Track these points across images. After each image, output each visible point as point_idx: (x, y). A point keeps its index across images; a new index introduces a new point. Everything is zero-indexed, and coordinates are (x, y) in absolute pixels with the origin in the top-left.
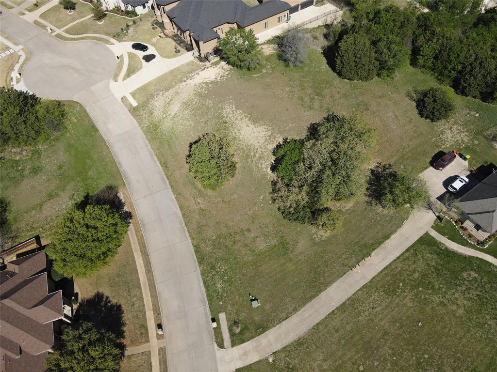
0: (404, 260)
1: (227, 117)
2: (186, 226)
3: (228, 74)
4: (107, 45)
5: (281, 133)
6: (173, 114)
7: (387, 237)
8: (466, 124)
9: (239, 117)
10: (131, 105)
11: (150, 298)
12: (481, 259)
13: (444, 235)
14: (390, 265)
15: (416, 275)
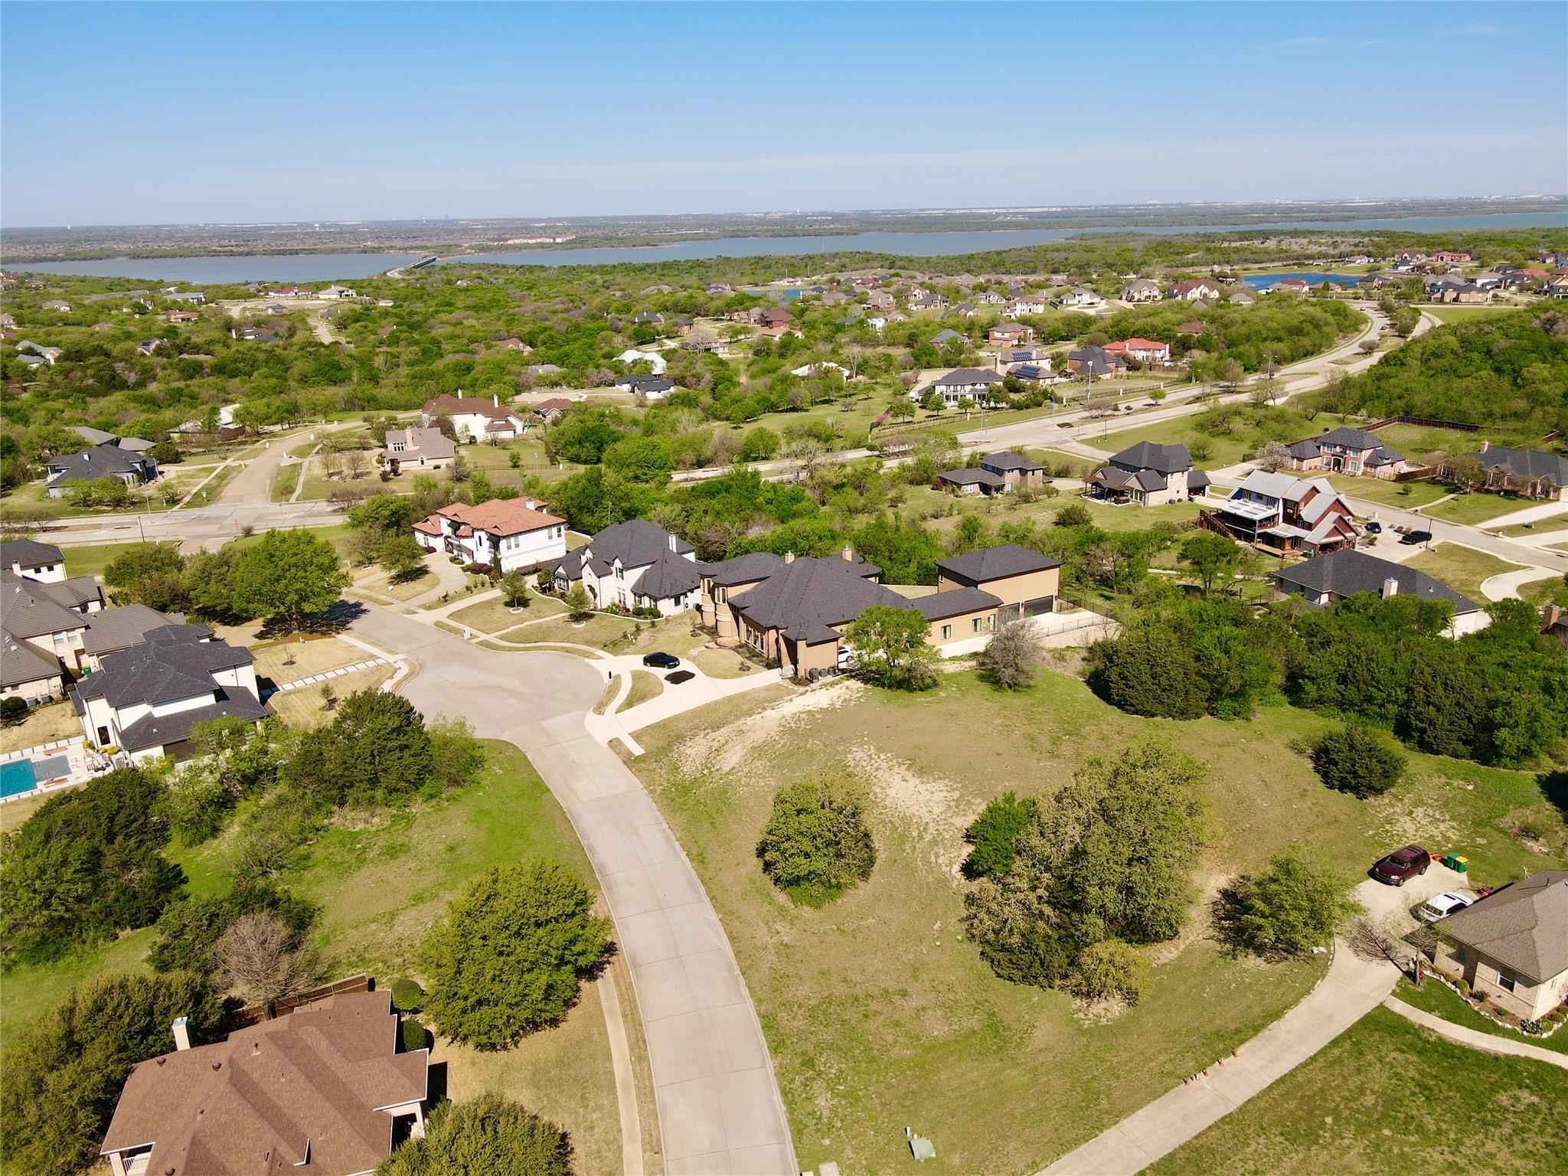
0: (1331, 1065)
1: (856, 766)
2: (743, 974)
3: (861, 697)
4: (587, 660)
5: (982, 794)
6: (726, 769)
7: (1278, 1015)
8: (1446, 805)
9: (884, 766)
10: (630, 753)
11: (637, 1115)
12: (1539, 1063)
13: (1430, 1009)
14: (1292, 1073)
15: (1369, 1100)
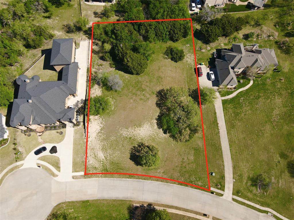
6: (104, 158)
7: (215, 113)
8: (189, 52)
11: (191, 214)
14: (225, 120)
